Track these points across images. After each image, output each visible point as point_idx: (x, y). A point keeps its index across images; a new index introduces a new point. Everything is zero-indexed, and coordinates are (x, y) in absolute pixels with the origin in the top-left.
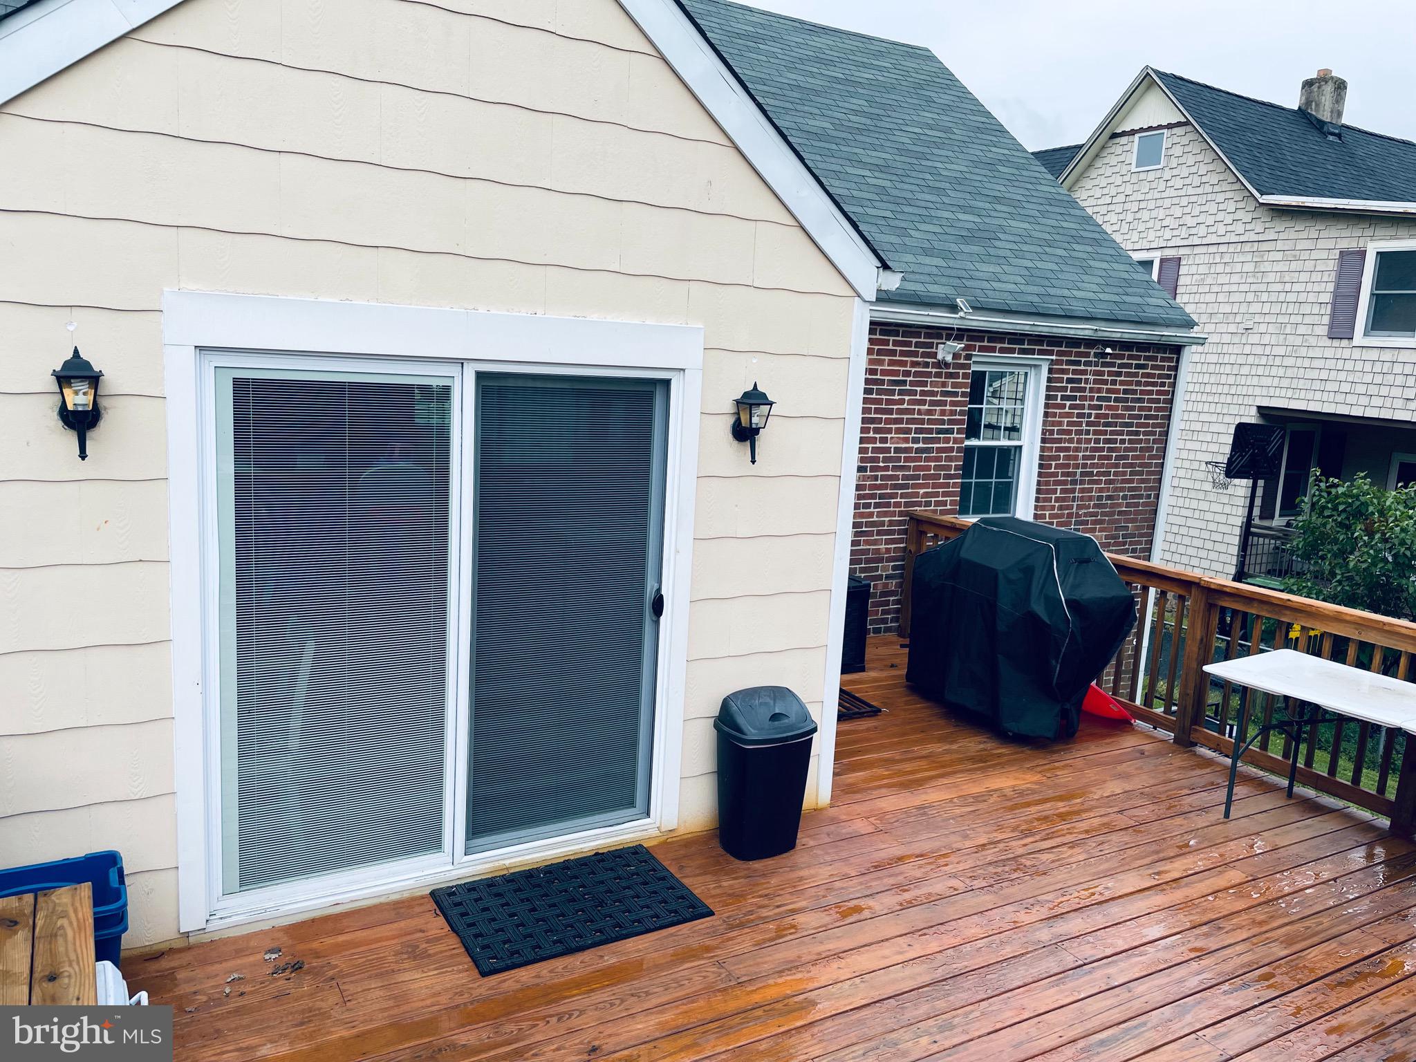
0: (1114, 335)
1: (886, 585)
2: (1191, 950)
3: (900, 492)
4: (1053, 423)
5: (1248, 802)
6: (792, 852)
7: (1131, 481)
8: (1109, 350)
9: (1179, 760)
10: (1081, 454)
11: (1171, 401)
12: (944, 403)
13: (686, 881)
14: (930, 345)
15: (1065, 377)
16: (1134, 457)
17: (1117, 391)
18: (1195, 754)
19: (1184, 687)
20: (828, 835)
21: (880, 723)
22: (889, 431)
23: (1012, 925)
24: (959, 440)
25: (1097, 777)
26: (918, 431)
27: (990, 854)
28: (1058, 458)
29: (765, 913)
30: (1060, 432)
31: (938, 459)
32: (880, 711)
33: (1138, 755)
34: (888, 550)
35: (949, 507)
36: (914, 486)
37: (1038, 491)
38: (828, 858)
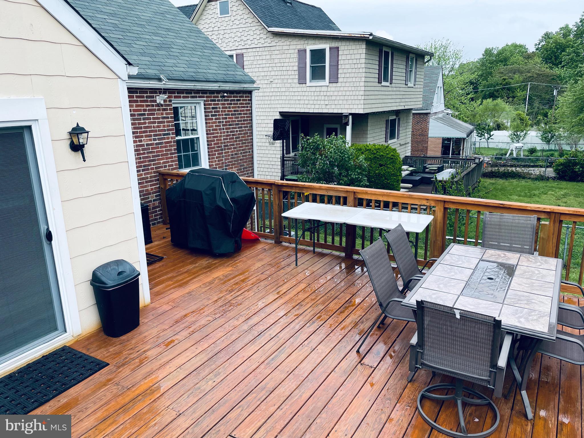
0: (227, 88)
1: (154, 204)
2: (294, 316)
3: (152, 163)
4: (210, 127)
5: (303, 259)
6: (138, 327)
7: (242, 147)
8: (225, 94)
9: (277, 249)
10: (222, 138)
11: (251, 113)
12: (164, 122)
13: (92, 355)
14: (153, 97)
15: (211, 107)
16: (242, 137)
17: (231, 111)
18: (282, 246)
19: (275, 222)
20: (153, 315)
21: (164, 263)
22: (142, 137)
23: (233, 327)
24: (173, 138)
25: (252, 263)
26: (155, 135)
27: (220, 303)
28: (214, 141)
29: (132, 356)
30: (213, 130)
31: (166, 147)
32: (163, 258)
33: (264, 251)
34: (152, 189)
35: (174, 167)
36: (158, 160)
37: (209, 155)
38: (155, 325)
